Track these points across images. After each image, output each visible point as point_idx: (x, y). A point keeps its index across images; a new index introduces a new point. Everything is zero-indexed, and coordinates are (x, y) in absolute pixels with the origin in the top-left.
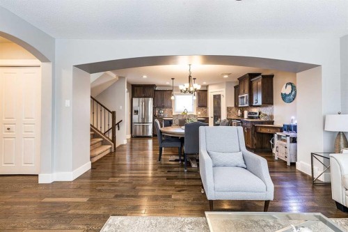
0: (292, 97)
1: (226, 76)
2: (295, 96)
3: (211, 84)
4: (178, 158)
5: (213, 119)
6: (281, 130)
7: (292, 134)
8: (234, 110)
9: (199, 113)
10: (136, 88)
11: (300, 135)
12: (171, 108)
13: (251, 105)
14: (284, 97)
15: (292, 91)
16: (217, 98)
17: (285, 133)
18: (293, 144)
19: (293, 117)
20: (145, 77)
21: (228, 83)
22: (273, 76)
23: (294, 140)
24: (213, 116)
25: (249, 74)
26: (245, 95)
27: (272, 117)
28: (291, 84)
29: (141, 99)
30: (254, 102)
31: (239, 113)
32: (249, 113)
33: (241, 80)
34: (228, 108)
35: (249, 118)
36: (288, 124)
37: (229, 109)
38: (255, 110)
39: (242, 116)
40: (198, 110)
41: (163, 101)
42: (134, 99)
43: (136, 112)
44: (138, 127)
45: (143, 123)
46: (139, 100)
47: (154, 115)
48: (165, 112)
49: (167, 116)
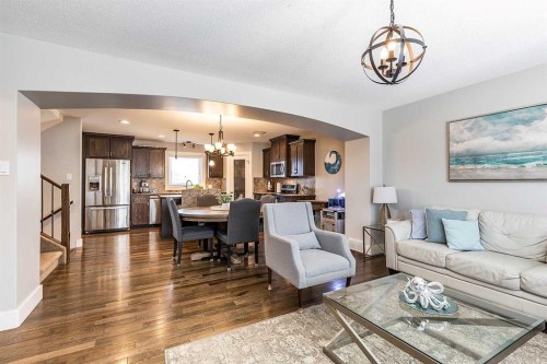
0: (336, 167)
1: (257, 135)
2: (340, 166)
4: (206, 255)
6: (326, 205)
7: (339, 209)
8: (262, 181)
9: (210, 187)
10: (92, 140)
11: (348, 210)
12: (163, 177)
13: (289, 176)
14: (328, 167)
15: (337, 161)
16: (240, 165)
17: (331, 209)
18: (340, 221)
19: (339, 191)
20: (125, 122)
21: (255, 144)
22: (314, 141)
23: (341, 216)
24: (233, 190)
25: (287, 136)
26: (282, 162)
27: (313, 190)
28: (335, 152)
30: (293, 171)
32: (284, 186)
33: (275, 141)
34: (255, 179)
35: (283, 192)
36: (333, 198)
37: (256, 181)
38: (291, 182)
39: (273, 190)
40: (207, 182)
41: (148, 166)
42: (88, 160)
43: (95, 185)
44: (94, 213)
45: (104, 206)
46: (96, 163)
47: (132, 191)
48: (151, 186)
49: (154, 192)
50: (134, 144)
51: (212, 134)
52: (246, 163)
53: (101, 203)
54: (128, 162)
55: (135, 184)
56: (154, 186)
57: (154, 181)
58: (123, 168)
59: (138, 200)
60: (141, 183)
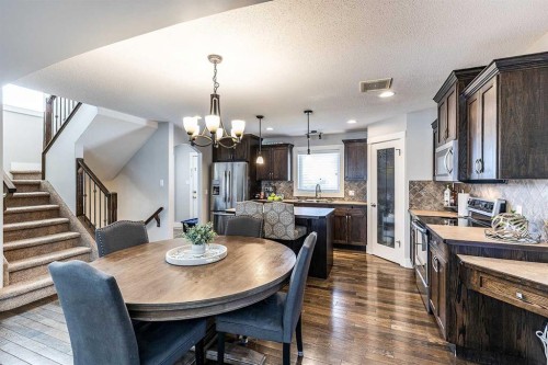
1: (388, 95)
5: (375, 210)
9: (351, 193)
16: (386, 156)
24: (375, 201)
25: (455, 71)
31: (447, 198)
32: (472, 204)
37: (415, 188)
38: (485, 194)
40: (347, 185)
52: (396, 153)
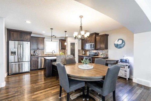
0: (122, 46)
2: (124, 45)
3: (69, 37)
8: (81, 51)
10: (12, 32)
12: (43, 49)
14: (117, 46)
15: (122, 43)
25: (95, 33)
26: (93, 44)
27: (107, 55)
29: (17, 42)
31: (84, 53)
32: (91, 53)
34: (79, 50)
40: (60, 51)
41: (38, 45)
42: (10, 42)
43: (14, 53)
44: (14, 66)
45: (18, 62)
46: (15, 43)
47: (31, 55)
48: (39, 53)
49: (40, 55)
50: (32, 35)
51: (66, 32)
52: (75, 44)
53: (17, 61)
54: (29, 43)
55: (32, 52)
56: (39, 52)
57: (40, 51)
58: (27, 45)
59: (34, 59)
60: (35, 51)
